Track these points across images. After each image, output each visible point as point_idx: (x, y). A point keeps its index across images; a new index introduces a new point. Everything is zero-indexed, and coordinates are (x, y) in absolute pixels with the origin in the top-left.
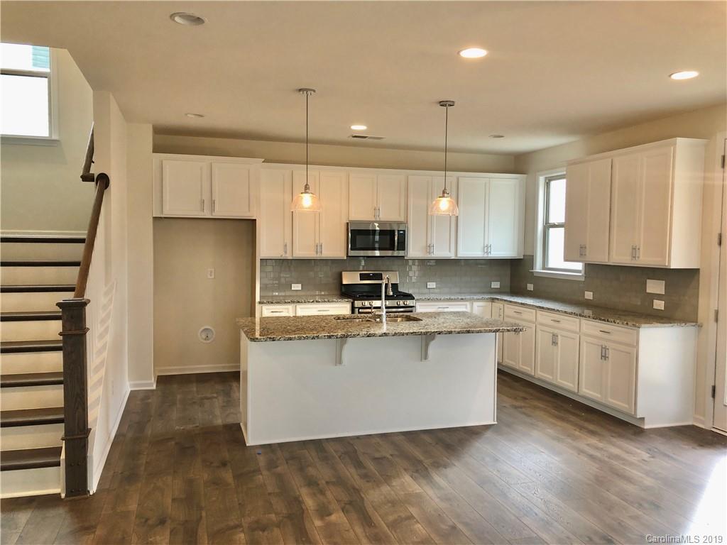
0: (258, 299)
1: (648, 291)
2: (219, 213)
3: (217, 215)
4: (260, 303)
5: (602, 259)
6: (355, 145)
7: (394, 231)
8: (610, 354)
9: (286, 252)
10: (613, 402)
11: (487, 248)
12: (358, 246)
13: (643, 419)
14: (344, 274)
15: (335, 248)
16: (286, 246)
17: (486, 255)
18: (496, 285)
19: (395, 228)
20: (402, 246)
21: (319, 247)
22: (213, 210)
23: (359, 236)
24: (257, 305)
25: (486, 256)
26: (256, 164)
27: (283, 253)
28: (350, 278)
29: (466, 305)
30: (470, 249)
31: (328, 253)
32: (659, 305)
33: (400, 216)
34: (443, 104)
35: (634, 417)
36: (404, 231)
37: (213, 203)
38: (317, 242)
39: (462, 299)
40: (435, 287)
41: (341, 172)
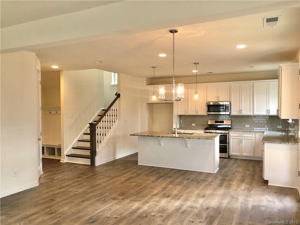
6: (209, 75)
12: (210, 111)
15: (203, 111)
16: (186, 110)
17: (268, 114)
21: (197, 111)
27: (185, 113)
28: (210, 122)
29: (252, 134)
31: (200, 113)
33: (228, 99)
34: (195, 64)
38: (196, 109)
39: (250, 132)
40: (249, 127)
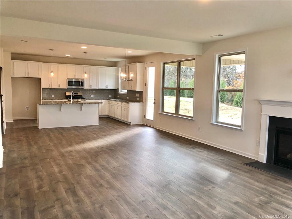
0: (42, 99)
1: (137, 96)
2: (30, 76)
3: (29, 76)
4: (42, 100)
5: (130, 89)
7: (80, 81)
8: (126, 109)
9: (49, 86)
10: (123, 119)
11: (107, 86)
12: (70, 85)
13: (131, 123)
14: (67, 93)
15: (64, 86)
16: (49, 85)
18: (110, 96)
19: (80, 80)
20: (83, 85)
21: (59, 85)
22: (28, 75)
23: (70, 83)
24: (41, 100)
25: (106, 88)
26: (40, 63)
28: (68, 94)
30: (102, 87)
31: (61, 87)
32: (138, 99)
33: (82, 77)
34: (85, 53)
35: (129, 122)
36: (83, 81)
37: (28, 73)
40: (93, 96)
41: (65, 65)
